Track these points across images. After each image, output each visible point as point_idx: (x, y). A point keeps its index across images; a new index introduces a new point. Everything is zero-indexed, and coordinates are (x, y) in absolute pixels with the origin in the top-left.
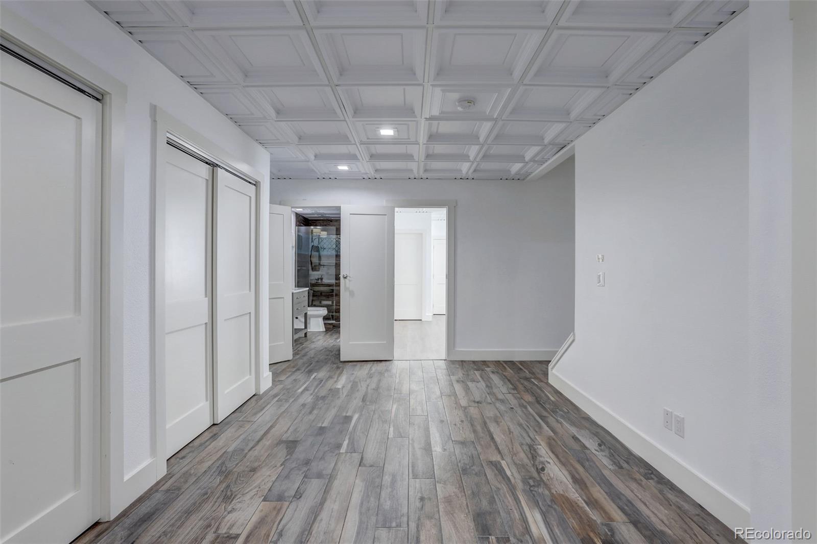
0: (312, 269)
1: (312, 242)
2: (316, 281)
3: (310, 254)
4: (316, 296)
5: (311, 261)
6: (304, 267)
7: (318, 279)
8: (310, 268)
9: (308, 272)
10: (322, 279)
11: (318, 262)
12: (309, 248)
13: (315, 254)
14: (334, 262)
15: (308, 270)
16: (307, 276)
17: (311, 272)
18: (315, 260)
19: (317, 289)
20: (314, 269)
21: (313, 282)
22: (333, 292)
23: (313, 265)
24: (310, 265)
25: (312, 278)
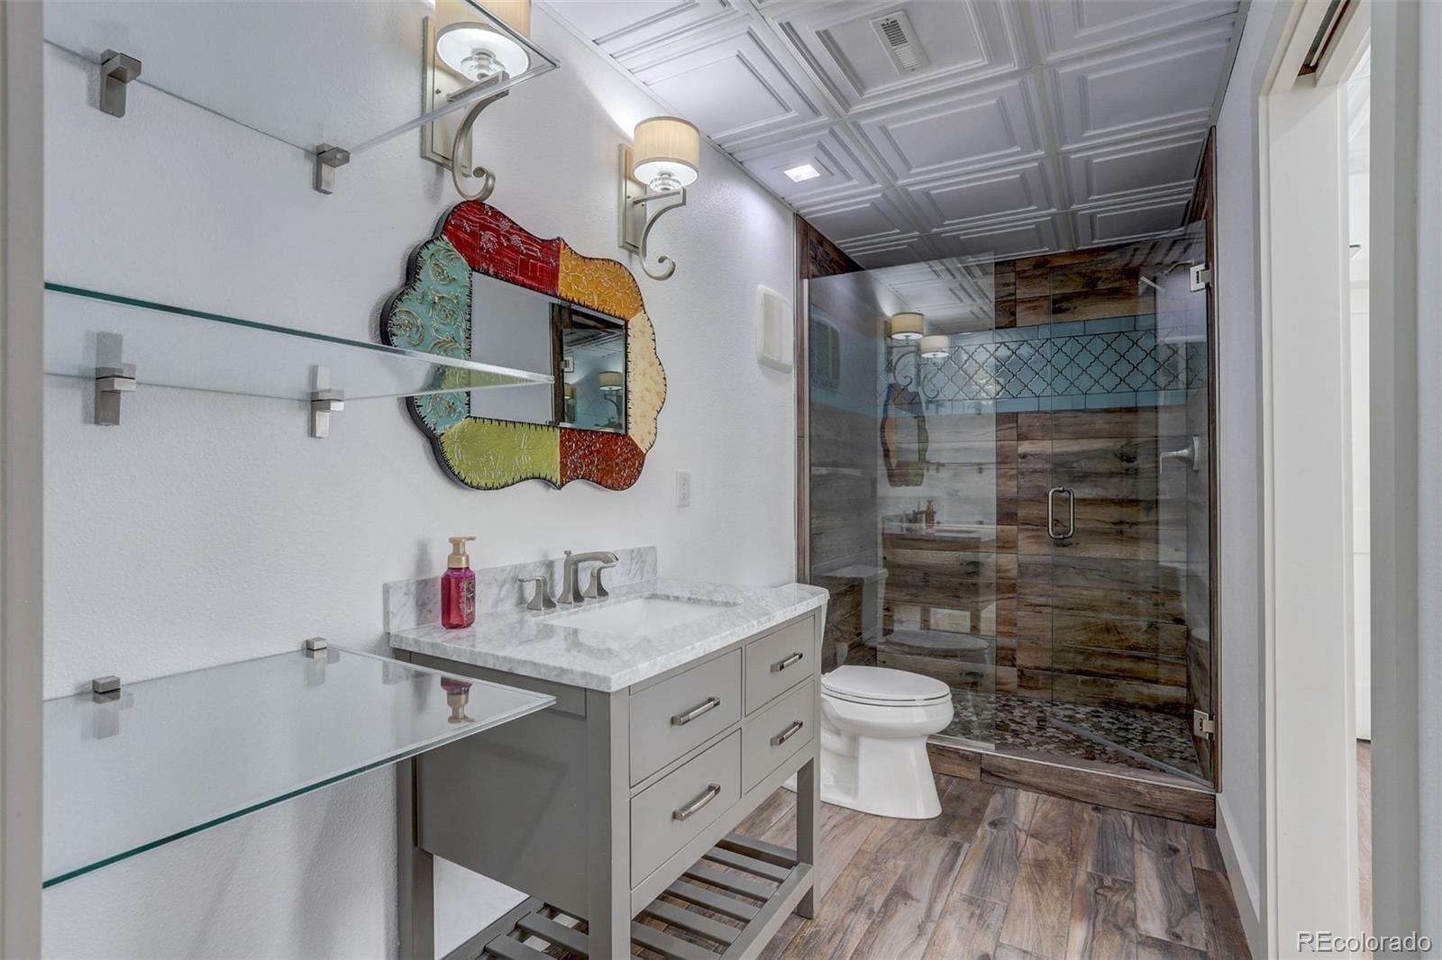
0: (890, 476)
1: (890, 368)
2: (905, 525)
3: (880, 416)
4: (906, 585)
5: (884, 444)
6: (854, 466)
7: (914, 518)
8: (882, 470)
9: (874, 490)
10: (930, 516)
11: (915, 446)
12: (875, 395)
13: (900, 414)
14: (992, 445)
15: (874, 482)
16: (865, 502)
17: (884, 488)
18: (905, 441)
19: (907, 556)
20: (899, 475)
21: (895, 527)
22: (976, 573)
23: (894, 461)
24: (881, 461)
25: (890, 513)
